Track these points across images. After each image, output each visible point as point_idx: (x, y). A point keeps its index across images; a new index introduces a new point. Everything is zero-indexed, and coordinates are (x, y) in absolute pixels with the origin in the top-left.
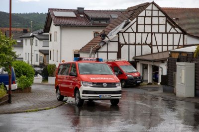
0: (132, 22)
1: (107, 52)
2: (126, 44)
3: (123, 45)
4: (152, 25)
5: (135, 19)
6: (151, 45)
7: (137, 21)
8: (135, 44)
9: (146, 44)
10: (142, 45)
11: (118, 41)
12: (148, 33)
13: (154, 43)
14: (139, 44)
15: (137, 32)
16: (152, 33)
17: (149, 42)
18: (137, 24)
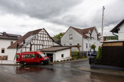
0: (36, 35)
1: (26, 48)
2: (33, 44)
3: (32, 45)
4: (43, 37)
5: (37, 34)
6: (43, 45)
7: (38, 35)
8: (37, 45)
9: (41, 45)
10: (39, 45)
11: (30, 43)
12: (42, 40)
13: (44, 45)
14: (38, 45)
15: (38, 40)
16: (43, 41)
17: (42, 44)
18: (38, 37)
